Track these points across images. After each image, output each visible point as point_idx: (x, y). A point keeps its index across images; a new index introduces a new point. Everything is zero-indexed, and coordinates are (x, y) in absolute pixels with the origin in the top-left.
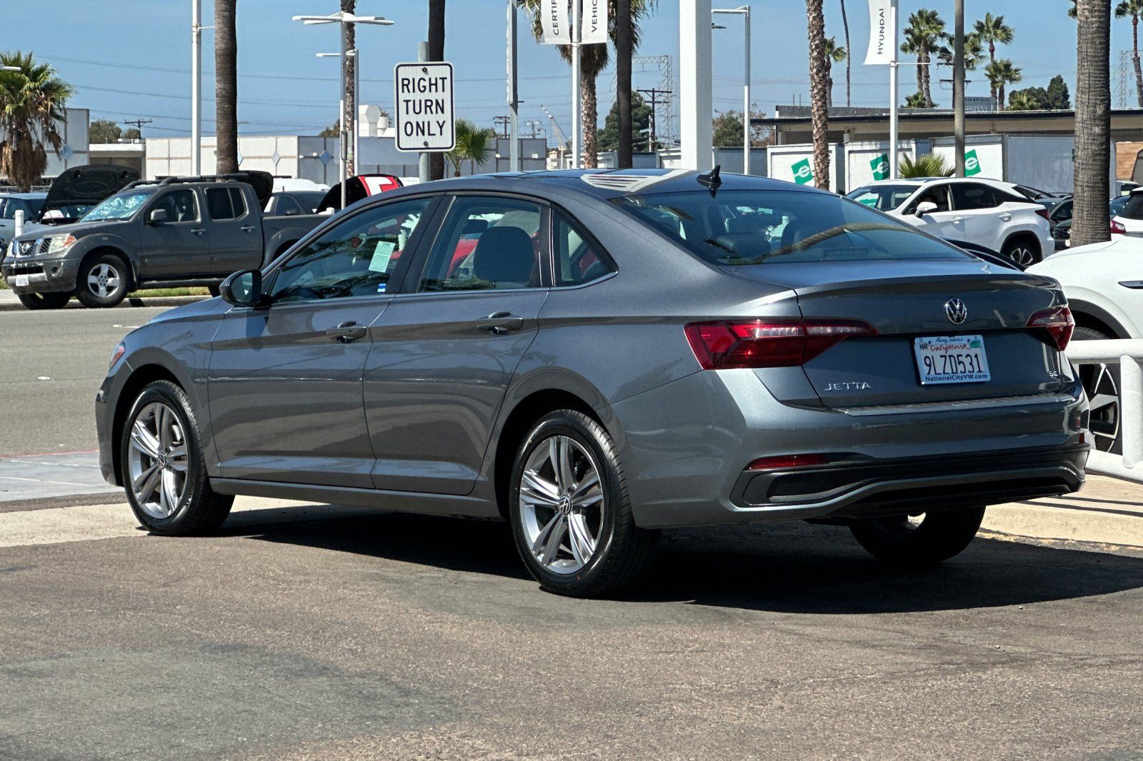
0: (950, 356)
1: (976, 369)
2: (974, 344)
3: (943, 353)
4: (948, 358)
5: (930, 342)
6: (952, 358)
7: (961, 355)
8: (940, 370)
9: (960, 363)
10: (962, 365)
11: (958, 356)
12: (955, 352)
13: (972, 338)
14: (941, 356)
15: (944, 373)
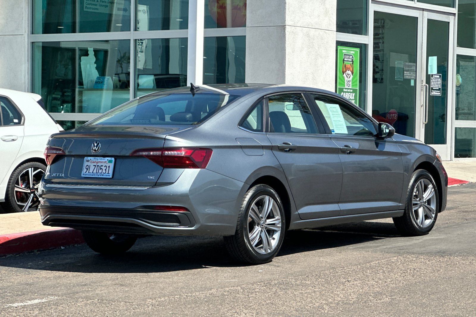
0: (97, 166)
1: (107, 172)
2: (110, 162)
3: (95, 164)
4: (96, 167)
5: (91, 159)
6: (98, 167)
7: (102, 166)
8: (91, 171)
9: (101, 169)
10: (101, 170)
11: (101, 166)
12: (100, 164)
13: (109, 159)
14: (94, 166)
15: (92, 173)
